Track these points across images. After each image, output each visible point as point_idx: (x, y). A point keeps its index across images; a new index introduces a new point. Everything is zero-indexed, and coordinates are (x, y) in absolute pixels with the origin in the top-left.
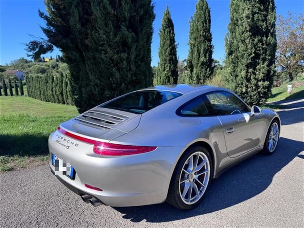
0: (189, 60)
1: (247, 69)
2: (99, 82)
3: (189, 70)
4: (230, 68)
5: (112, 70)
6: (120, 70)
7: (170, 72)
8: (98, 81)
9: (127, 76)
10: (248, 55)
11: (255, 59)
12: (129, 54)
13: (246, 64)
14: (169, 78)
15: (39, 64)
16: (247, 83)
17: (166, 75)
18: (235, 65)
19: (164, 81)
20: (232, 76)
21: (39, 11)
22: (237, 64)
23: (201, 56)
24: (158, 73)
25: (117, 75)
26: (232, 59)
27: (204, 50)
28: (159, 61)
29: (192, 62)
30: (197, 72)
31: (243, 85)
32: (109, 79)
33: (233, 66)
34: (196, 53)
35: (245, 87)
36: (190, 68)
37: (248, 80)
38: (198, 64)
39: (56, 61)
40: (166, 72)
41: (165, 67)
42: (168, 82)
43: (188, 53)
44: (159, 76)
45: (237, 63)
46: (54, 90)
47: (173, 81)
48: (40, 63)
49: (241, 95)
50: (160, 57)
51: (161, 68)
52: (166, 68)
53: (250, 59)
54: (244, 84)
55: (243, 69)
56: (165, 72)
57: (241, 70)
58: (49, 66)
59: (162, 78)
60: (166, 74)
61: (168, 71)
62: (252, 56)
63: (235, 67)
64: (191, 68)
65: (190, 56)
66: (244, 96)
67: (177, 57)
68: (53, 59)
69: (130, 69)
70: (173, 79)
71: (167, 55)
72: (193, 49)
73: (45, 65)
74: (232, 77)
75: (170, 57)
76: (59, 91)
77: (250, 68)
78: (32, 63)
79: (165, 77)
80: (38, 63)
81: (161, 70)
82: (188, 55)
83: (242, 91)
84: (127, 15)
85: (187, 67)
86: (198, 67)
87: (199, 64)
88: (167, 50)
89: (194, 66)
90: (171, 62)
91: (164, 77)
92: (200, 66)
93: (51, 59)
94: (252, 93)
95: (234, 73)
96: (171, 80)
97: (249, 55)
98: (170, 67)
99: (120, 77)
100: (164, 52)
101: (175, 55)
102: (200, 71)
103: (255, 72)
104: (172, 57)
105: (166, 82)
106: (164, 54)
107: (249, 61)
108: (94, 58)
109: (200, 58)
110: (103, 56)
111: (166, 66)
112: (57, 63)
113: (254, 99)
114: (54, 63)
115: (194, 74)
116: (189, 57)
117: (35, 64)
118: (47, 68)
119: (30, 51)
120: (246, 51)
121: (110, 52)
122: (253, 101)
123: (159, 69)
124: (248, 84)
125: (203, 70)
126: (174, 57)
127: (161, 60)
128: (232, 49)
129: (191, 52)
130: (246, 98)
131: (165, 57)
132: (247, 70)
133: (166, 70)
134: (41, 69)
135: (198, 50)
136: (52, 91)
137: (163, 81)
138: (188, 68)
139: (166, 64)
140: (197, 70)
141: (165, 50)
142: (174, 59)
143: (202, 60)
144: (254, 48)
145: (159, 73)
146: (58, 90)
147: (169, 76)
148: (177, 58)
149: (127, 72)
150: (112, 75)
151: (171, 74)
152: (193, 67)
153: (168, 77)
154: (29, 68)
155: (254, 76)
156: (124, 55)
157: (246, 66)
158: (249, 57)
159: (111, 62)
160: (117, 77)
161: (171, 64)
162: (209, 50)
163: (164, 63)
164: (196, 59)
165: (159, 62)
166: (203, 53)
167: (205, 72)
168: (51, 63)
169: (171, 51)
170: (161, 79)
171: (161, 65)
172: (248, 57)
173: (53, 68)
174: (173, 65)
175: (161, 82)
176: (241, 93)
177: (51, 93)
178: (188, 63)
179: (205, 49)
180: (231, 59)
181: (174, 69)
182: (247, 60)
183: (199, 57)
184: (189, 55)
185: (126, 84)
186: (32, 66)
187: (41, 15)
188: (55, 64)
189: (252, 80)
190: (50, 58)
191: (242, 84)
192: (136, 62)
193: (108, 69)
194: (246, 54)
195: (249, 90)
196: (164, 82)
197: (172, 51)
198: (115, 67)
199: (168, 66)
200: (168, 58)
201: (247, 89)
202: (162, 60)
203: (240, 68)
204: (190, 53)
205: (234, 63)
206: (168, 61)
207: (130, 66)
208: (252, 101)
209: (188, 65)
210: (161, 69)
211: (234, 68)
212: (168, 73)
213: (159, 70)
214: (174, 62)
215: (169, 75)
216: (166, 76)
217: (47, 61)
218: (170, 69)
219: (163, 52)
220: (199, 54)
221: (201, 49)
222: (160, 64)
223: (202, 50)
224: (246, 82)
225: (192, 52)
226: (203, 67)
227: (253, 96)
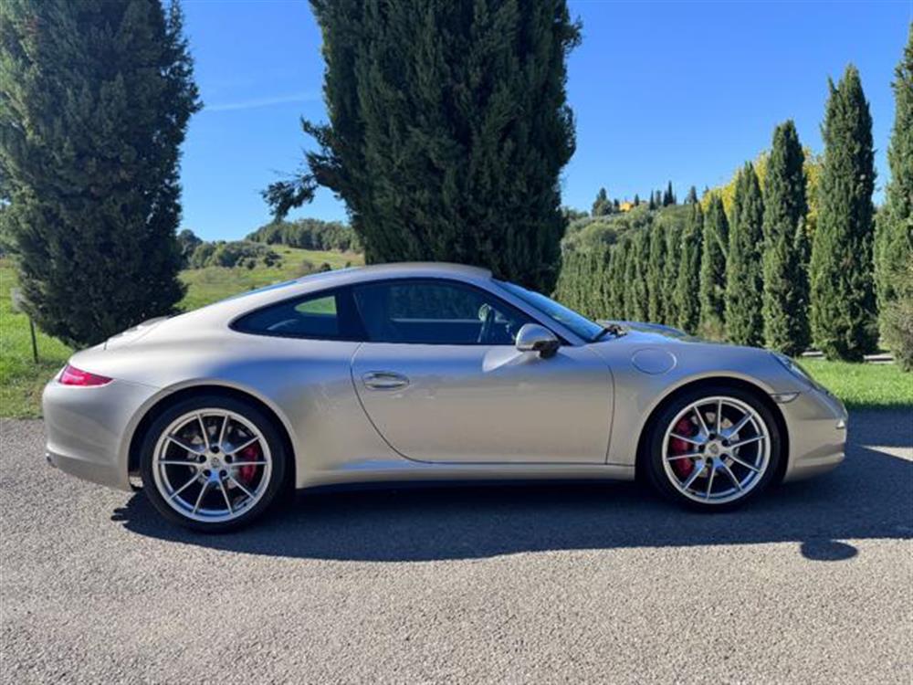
15: (602, 221)
21: (303, 120)
39: (648, 207)
44: (884, 235)
48: (607, 218)
50: (892, 166)
51: (896, 204)
58: (627, 224)
59: (892, 244)
68: (640, 203)
73: (619, 222)
78: (587, 218)
80: (601, 218)
81: (893, 217)
84: (429, 94)
91: (902, 237)
93: (637, 203)
112: (652, 213)
114: (643, 213)
117: (594, 221)
118: (619, 230)
127: (896, 176)
134: (603, 232)
154: (576, 233)
163: (904, 186)
168: (632, 217)
173: (637, 228)
186: (585, 226)
187: (306, 126)
188: (644, 216)
190: (633, 202)
202: (899, 178)
217: (624, 211)
222: (890, 193)
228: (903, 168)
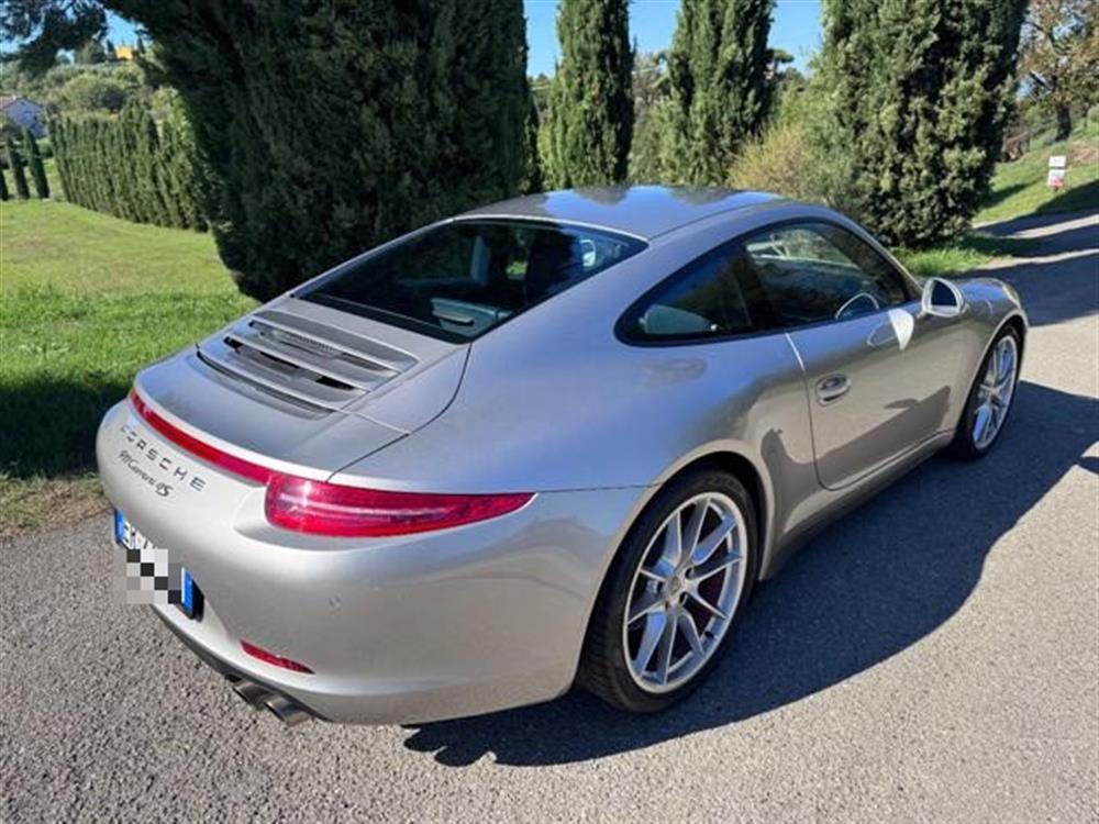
0: (676, 56)
1: (903, 96)
2: (307, 167)
3: (679, 96)
4: (835, 94)
5: (357, 116)
6: (393, 113)
7: (603, 105)
8: (302, 165)
9: (420, 141)
10: (911, 38)
11: (940, 57)
12: (424, 45)
13: (901, 77)
14: (598, 128)
15: (95, 72)
16: (901, 156)
17: (588, 116)
18: (858, 80)
19: (578, 139)
20: (843, 125)
22: (867, 77)
23: (723, 39)
24: (554, 108)
25: (381, 137)
26: (847, 54)
27: (737, 12)
28: (561, 59)
29: (691, 62)
30: (706, 104)
31: (882, 163)
32: (347, 157)
33: (849, 84)
34: (704, 25)
35: (892, 170)
36: (682, 90)
37: (906, 143)
38: (713, 70)
40: (588, 102)
41: (581, 84)
42: (594, 146)
43: (676, 26)
44: (559, 119)
45: (864, 71)
46: (161, 179)
47: (613, 140)
48: (101, 67)
49: (873, 204)
50: (562, 40)
51: (569, 86)
52: (587, 87)
53: (917, 57)
54: (888, 159)
55: (888, 97)
56: (585, 105)
57: (881, 101)
58: (133, 79)
59: (570, 129)
60: (586, 112)
61: (594, 99)
62: (927, 43)
63: (857, 88)
64: (685, 86)
65: (680, 36)
66: (884, 207)
67: (631, 43)
68: (147, 50)
69: (434, 112)
70: (613, 132)
71: (589, 33)
72: (694, 9)
73: (120, 76)
74: (841, 129)
75: (603, 43)
76: (181, 182)
77: (915, 95)
78: (68, 67)
79: (583, 125)
80: (93, 67)
81: (567, 99)
82: (673, 32)
83: (878, 189)
85: (671, 84)
86: (713, 85)
87: (718, 74)
88: (592, 10)
89: (696, 81)
90: (607, 62)
91: (580, 123)
92: (721, 80)
94: (916, 194)
95: (853, 115)
96: (605, 138)
97: (918, 40)
98: (602, 82)
99: (393, 146)
100: (581, 21)
101: (623, 34)
102: (720, 99)
103: (936, 108)
104: (611, 40)
105: (585, 146)
106: (579, 31)
107: (916, 64)
108: (283, 68)
109: (721, 48)
110: (317, 56)
111: (586, 79)
113: (921, 218)
115: (695, 113)
116: (679, 41)
117: (82, 72)
118: (128, 88)
119: (10, 38)
120: (907, 21)
121: (344, 38)
122: (916, 224)
123: (560, 90)
124: (903, 160)
125: (731, 95)
126: (617, 41)
127: (569, 52)
128: (849, 14)
129: (685, 21)
130: (893, 215)
131: (582, 38)
132: (902, 100)
133: (587, 97)
134: (104, 90)
135: (713, 16)
136: (155, 179)
137: (574, 141)
138: (673, 90)
139: (587, 70)
140: (706, 95)
141: (581, 14)
142: (618, 49)
143: (730, 58)
144: (937, 10)
145: (557, 108)
146: (177, 177)
147: (597, 120)
148: (629, 47)
149: (421, 121)
150: (358, 137)
151: (605, 112)
152: (693, 85)
153: (593, 126)
154: (57, 89)
155: (930, 125)
156: (404, 52)
157: (901, 83)
158: (915, 47)
159: (351, 82)
160: (379, 147)
161: (608, 70)
162: (757, 15)
163: (578, 65)
164: (704, 50)
165: (560, 63)
166: (731, 26)
167: (739, 106)
168: (140, 68)
169: (606, 16)
170: (565, 131)
171: (568, 73)
172: (911, 49)
173: (151, 88)
174: (616, 76)
175: (569, 145)
176: (872, 196)
177: (150, 187)
178: (674, 69)
179: (742, 8)
180: (843, 57)
181: (618, 91)
182: (908, 60)
183: (718, 43)
184: (679, 32)
185: (415, 175)
186: (68, 79)
189: (922, 144)
191: (880, 159)
192: (455, 80)
193: (342, 112)
194: (905, 34)
195: (904, 182)
196: (577, 144)
197: (612, 17)
198: (369, 105)
199: (596, 79)
200: (595, 47)
201: (897, 177)
202: (572, 55)
203: (877, 94)
204: (682, 25)
205: (853, 73)
206: (594, 58)
207: (431, 99)
208: (913, 227)
209: (672, 73)
210: (566, 91)
211: (852, 95)
212: (595, 108)
213: (560, 95)
214: (619, 62)
215: (598, 114)
216: (585, 119)
217: (124, 59)
218: (602, 89)
219: (576, 20)
220: (718, 30)
221: (726, 8)
222: (562, 71)
223: (727, 13)
224: (895, 150)
225: (690, 22)
226: (729, 82)
227: (918, 205)
228: (576, 43)
